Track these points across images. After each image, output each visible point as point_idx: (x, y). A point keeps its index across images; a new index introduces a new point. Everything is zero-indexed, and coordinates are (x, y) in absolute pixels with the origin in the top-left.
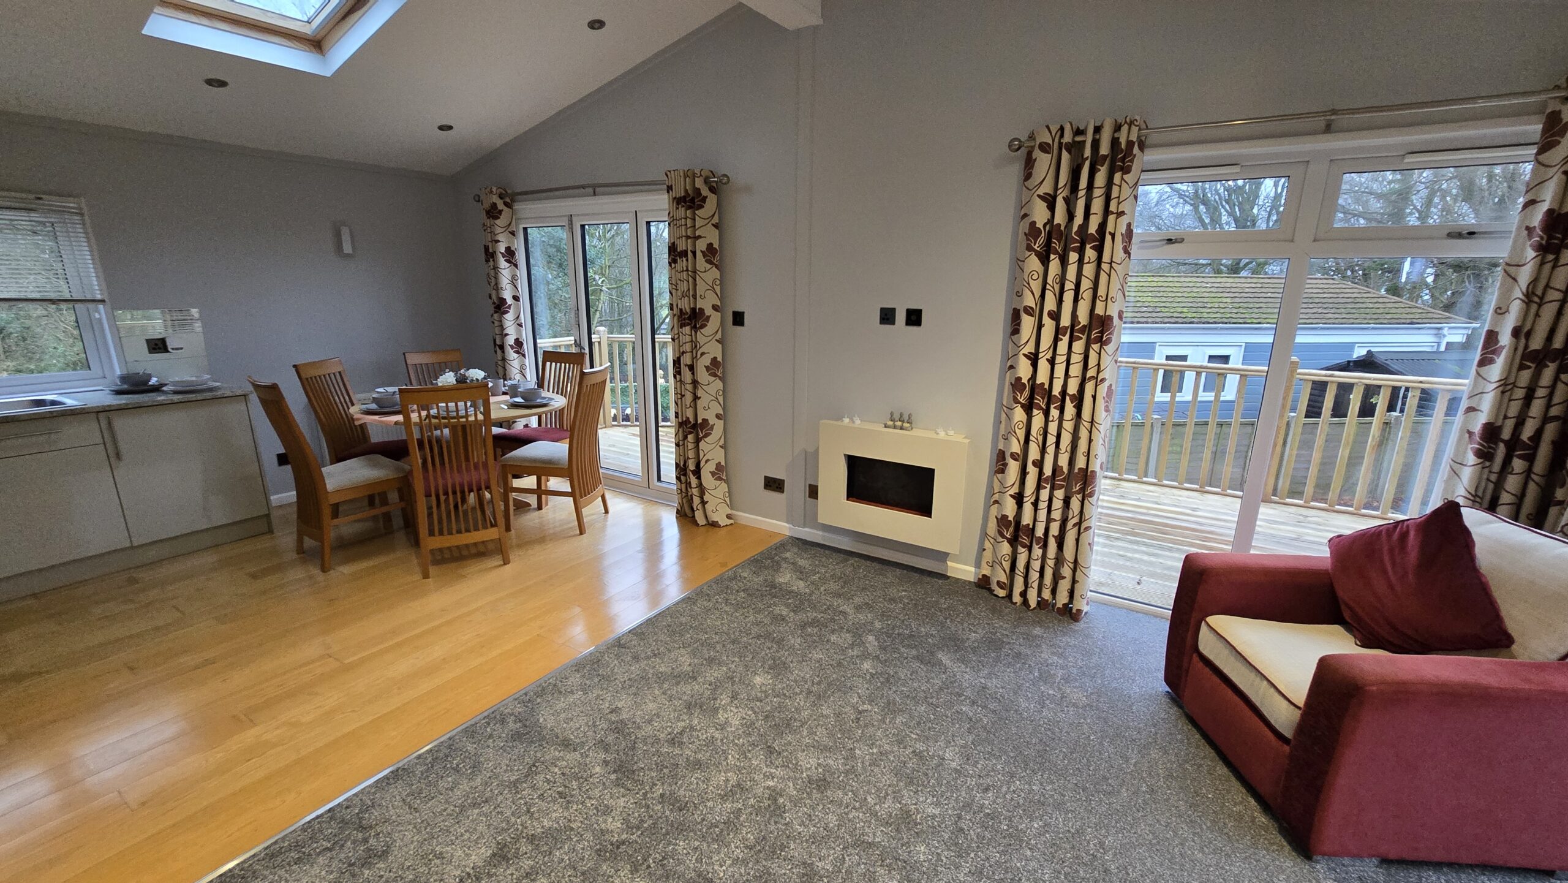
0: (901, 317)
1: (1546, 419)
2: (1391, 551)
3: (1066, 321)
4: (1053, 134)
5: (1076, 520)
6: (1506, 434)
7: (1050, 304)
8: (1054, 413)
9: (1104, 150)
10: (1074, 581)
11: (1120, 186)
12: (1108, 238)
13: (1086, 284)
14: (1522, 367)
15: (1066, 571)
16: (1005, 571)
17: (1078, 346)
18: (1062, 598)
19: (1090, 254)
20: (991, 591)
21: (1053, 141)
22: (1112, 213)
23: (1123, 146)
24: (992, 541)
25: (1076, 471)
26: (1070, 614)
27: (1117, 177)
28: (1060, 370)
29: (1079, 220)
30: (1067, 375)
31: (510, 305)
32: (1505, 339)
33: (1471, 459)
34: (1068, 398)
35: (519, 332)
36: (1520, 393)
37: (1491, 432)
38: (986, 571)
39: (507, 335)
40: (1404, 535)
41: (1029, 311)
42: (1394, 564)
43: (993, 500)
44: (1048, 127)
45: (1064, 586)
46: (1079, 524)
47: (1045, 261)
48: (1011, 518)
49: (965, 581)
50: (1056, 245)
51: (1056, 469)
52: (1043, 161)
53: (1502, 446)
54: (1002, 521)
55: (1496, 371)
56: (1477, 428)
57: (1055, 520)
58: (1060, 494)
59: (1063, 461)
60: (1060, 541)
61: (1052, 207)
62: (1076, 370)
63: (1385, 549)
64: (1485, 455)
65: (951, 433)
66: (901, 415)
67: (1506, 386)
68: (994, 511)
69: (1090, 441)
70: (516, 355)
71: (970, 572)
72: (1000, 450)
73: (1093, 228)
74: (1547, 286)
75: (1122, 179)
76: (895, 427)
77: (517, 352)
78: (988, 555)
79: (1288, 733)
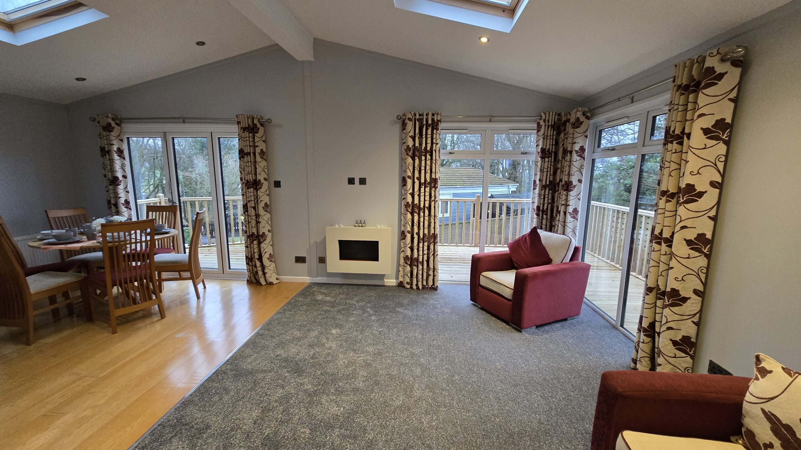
0: (357, 181)
1: (548, 204)
2: (523, 243)
3: (423, 181)
4: (413, 115)
5: (433, 253)
6: (541, 209)
7: (417, 175)
8: (422, 214)
9: (430, 122)
10: (434, 276)
11: (436, 134)
12: (434, 151)
13: (428, 168)
14: (542, 190)
15: (431, 273)
16: (409, 277)
17: (428, 189)
18: (430, 283)
19: (428, 157)
20: (404, 287)
21: (413, 117)
22: (435, 143)
23: (436, 121)
24: (402, 267)
25: (431, 234)
26: (434, 288)
27: (435, 131)
28: (422, 198)
29: (424, 146)
30: (425, 200)
31: (121, 181)
32: (538, 182)
33: (535, 216)
34: (426, 208)
35: (127, 196)
36: (542, 197)
37: (538, 208)
38: (401, 279)
39: (120, 197)
40: (526, 238)
41: (409, 177)
42: (525, 247)
43: (400, 250)
44: (410, 112)
45: (431, 278)
46: (434, 254)
47: (414, 160)
48: (409, 256)
49: (392, 286)
50: (417, 153)
51: (424, 234)
52: (410, 125)
53: (541, 211)
54: (406, 258)
55: (537, 191)
56: (535, 208)
57: (426, 254)
58: (426, 244)
59: (426, 232)
60: (428, 261)
61: (414, 140)
62: (427, 198)
63: (522, 243)
64: (538, 215)
65: (382, 226)
66: (361, 221)
67: (540, 195)
68: (402, 255)
69: (435, 223)
70: (126, 209)
71: (394, 282)
72: (402, 231)
73: (429, 148)
74: (544, 168)
75: (436, 132)
76: (359, 226)
77: (126, 207)
78: (401, 273)
79: (510, 298)
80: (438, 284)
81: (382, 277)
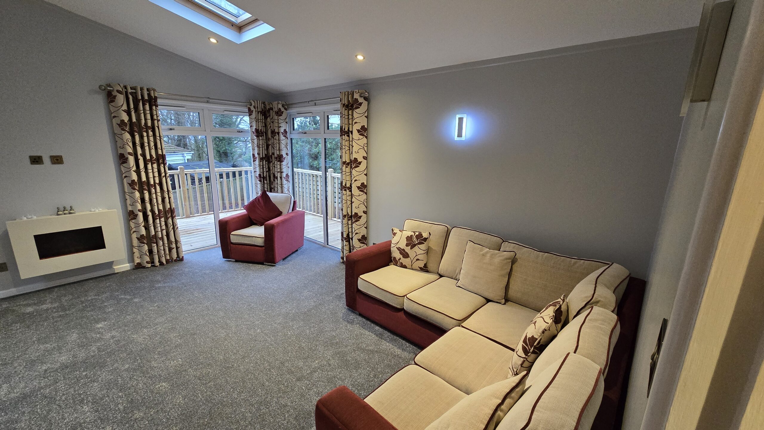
0: (46, 160)
1: (267, 172)
2: (258, 204)
3: (148, 157)
4: (122, 87)
6: (262, 176)
7: (139, 151)
8: (153, 191)
9: (146, 97)
10: (177, 248)
11: (156, 111)
12: (157, 128)
13: (152, 144)
14: (261, 161)
15: (174, 246)
16: (148, 256)
17: (155, 166)
18: (175, 256)
19: (151, 133)
20: (144, 267)
21: (123, 90)
22: (156, 120)
23: (153, 97)
24: (137, 248)
25: (167, 209)
26: (180, 259)
27: (154, 107)
28: (151, 175)
29: (143, 122)
30: (154, 177)
32: (256, 155)
34: (157, 185)
36: (262, 167)
37: (260, 175)
38: (137, 261)
40: (259, 200)
41: (130, 154)
42: (259, 206)
43: (129, 231)
44: (119, 84)
47: (133, 137)
48: (145, 235)
49: (127, 271)
50: (136, 129)
51: (159, 210)
52: (121, 98)
53: (262, 178)
54: (141, 239)
55: (257, 162)
56: (258, 176)
57: (164, 229)
58: (163, 219)
59: (161, 207)
60: (168, 235)
61: (129, 115)
62: (156, 174)
64: (260, 181)
65: (101, 209)
66: (64, 208)
67: (260, 165)
68: (134, 236)
69: (169, 198)
71: (128, 266)
72: (130, 211)
73: (149, 124)
74: (259, 144)
75: (156, 108)
78: (137, 254)
79: (263, 245)
80: (182, 254)
81: (110, 264)
